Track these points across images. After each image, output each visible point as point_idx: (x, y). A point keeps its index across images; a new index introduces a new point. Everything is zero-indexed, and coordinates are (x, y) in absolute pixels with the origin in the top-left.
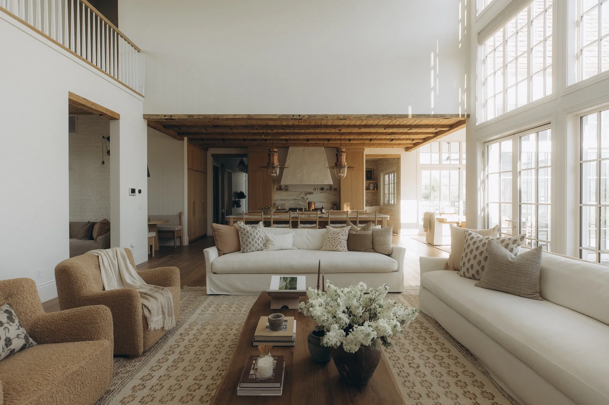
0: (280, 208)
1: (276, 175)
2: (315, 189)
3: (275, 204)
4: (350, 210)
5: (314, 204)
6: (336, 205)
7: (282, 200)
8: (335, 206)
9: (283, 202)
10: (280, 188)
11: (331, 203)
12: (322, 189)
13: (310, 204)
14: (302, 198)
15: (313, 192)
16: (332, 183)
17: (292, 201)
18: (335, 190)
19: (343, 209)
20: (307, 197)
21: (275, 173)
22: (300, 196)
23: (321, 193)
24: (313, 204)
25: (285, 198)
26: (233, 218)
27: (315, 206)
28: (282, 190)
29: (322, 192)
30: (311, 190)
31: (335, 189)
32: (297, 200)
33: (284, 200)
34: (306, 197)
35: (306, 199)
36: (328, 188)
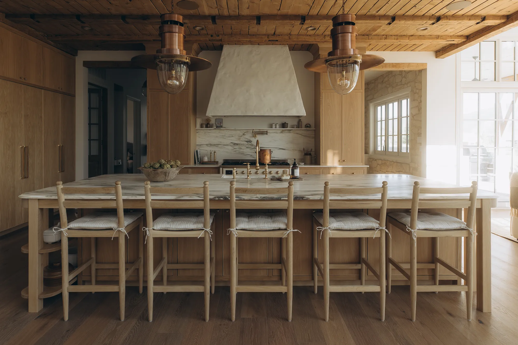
0: (206, 159)
1: (178, 83)
2: (271, 126)
3: (197, 151)
4: (338, 164)
5: (270, 152)
6: (310, 154)
7: (211, 145)
8: (309, 157)
9: (213, 149)
10: (208, 124)
11: (299, 151)
12: (284, 125)
13: (262, 152)
14: (247, 141)
15: (268, 131)
16: (302, 112)
17: (230, 148)
18: (306, 126)
19: (326, 163)
20: (256, 139)
21: (177, 79)
22: (242, 138)
23: (281, 132)
24: (268, 152)
25: (215, 141)
26: (39, 199)
27: (270, 157)
28: (211, 126)
29: (283, 131)
30: (264, 128)
31: (308, 126)
32: (237, 144)
33: (215, 145)
34: (254, 141)
35: (254, 142)
36: (295, 122)
